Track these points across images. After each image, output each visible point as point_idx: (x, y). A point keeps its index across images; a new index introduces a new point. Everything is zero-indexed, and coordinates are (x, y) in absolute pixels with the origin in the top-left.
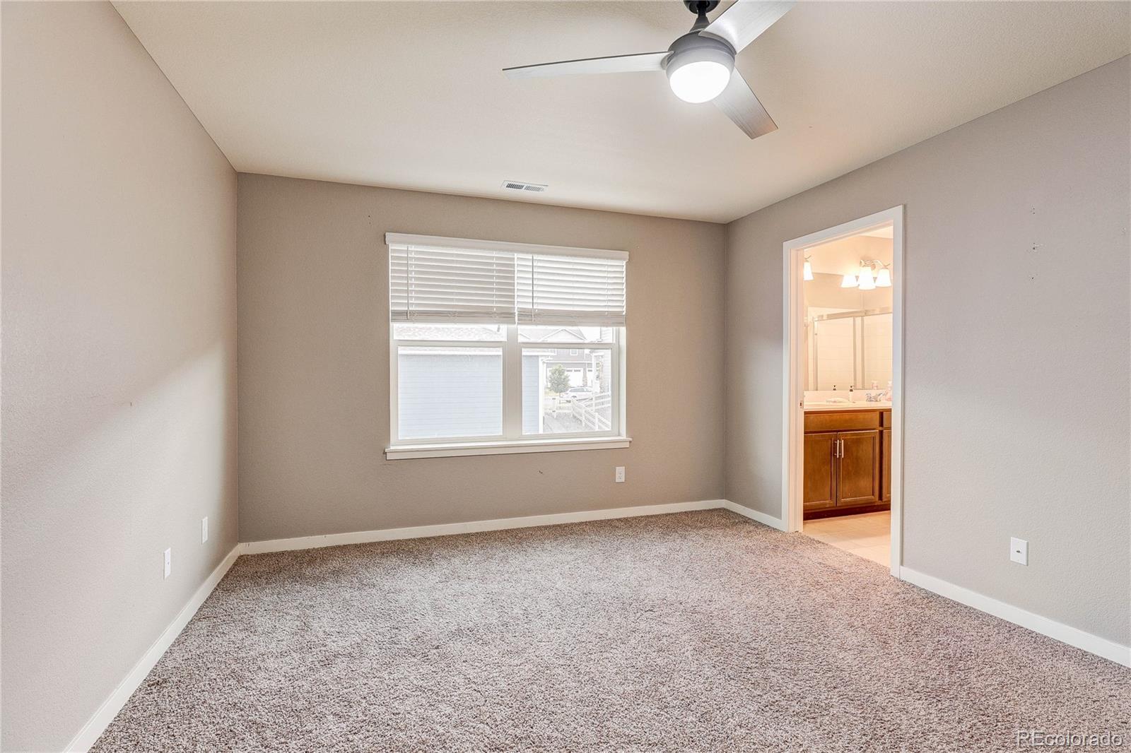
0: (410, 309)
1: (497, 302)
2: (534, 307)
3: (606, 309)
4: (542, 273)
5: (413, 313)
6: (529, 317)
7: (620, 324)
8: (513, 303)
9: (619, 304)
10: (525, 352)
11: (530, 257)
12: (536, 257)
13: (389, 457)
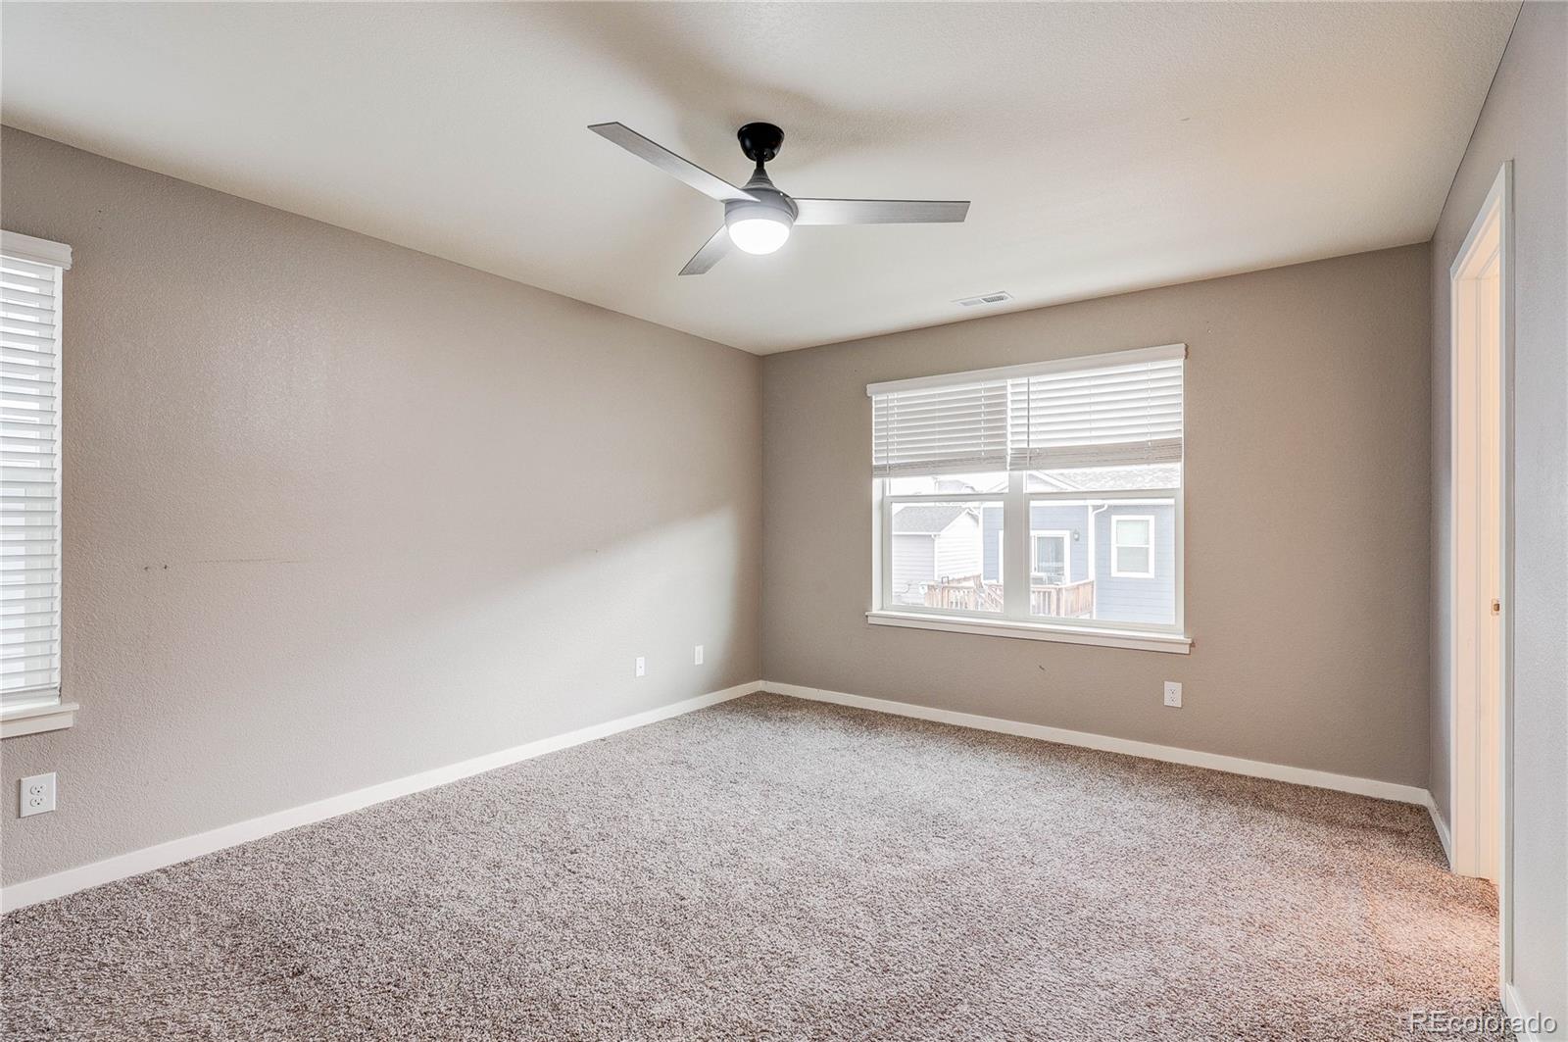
0: (890, 462)
1: (985, 444)
2: (1031, 446)
3: (1148, 438)
4: (1041, 399)
5: (890, 467)
6: (1027, 459)
7: (1175, 458)
8: (1004, 443)
9: (1171, 425)
10: (1033, 503)
11: (1025, 380)
12: (1033, 380)
13: (871, 620)
